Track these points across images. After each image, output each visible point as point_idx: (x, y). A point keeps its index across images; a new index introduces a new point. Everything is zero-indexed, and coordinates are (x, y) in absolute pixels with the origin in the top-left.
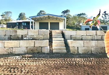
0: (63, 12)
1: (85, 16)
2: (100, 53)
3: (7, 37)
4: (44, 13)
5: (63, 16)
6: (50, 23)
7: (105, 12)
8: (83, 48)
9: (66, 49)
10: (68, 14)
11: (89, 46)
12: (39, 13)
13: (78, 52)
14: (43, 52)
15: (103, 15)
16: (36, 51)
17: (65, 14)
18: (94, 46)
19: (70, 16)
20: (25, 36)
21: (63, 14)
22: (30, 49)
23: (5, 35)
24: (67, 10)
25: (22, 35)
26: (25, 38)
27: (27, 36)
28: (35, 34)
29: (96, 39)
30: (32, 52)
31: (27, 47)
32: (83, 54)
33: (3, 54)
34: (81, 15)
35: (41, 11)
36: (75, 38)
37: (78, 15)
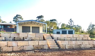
0: (38, 17)
1: (56, 22)
2: (77, 48)
3: (11, 39)
4: (20, 17)
5: (38, 21)
6: (32, 27)
7: (71, 19)
8: (68, 45)
9: (58, 46)
10: (42, 20)
11: (72, 44)
12: (16, 17)
13: (66, 48)
14: (44, 48)
15: (69, 22)
16: (40, 48)
17: (40, 19)
18: (74, 44)
19: (43, 21)
20: (25, 38)
21: (38, 19)
22: (36, 46)
23: (10, 37)
24: (41, 16)
25: (23, 37)
26: (26, 40)
27: (27, 38)
28: (33, 36)
29: (73, 40)
30: (37, 49)
31: (34, 45)
32: (68, 49)
33: (17, 51)
34: (53, 21)
35: (17, 15)
36: (60, 39)
37: (51, 20)
